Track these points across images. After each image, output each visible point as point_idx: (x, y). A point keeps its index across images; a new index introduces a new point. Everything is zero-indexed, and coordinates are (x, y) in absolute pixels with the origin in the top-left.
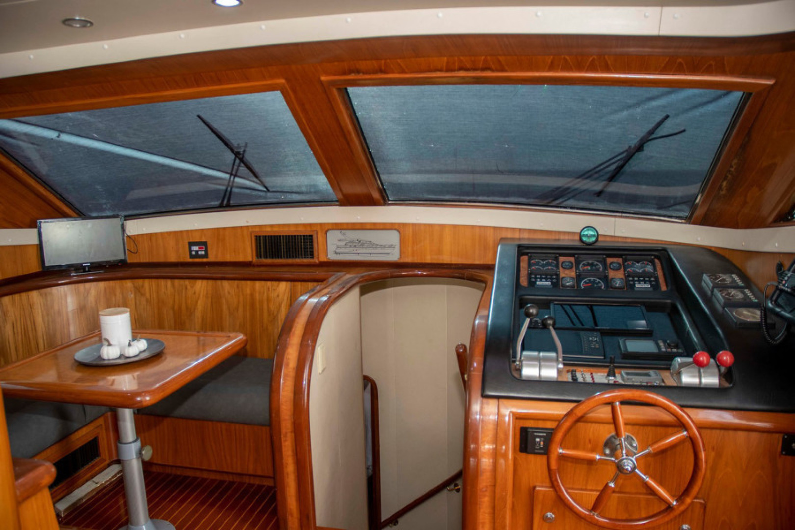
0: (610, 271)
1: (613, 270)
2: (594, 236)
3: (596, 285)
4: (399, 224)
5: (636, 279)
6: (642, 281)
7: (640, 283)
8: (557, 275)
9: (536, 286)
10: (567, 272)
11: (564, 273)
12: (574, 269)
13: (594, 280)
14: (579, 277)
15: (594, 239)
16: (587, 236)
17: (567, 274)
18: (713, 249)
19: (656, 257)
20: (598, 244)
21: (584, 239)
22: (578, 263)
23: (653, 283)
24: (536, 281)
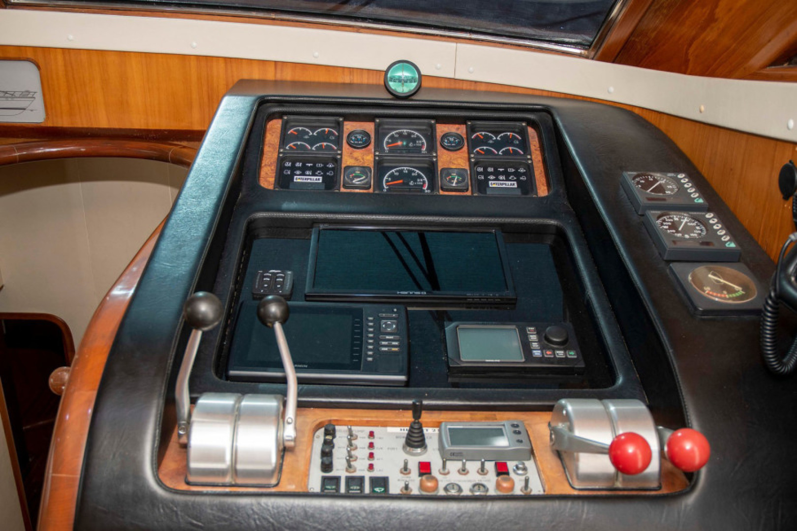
0: (440, 150)
1: (448, 150)
2: (412, 80)
3: (411, 183)
4: (35, 48)
5: (490, 170)
6: (502, 173)
7: (497, 179)
8: (337, 161)
9: (291, 186)
10: (358, 153)
11: (352, 157)
12: (372, 147)
13: (410, 172)
14: (380, 167)
15: (413, 86)
16: (400, 80)
17: (356, 159)
18: (636, 111)
19: (532, 123)
20: (422, 97)
21: (393, 85)
22: (380, 134)
23: (523, 178)
24: (293, 175)
